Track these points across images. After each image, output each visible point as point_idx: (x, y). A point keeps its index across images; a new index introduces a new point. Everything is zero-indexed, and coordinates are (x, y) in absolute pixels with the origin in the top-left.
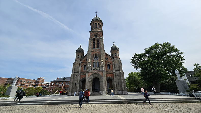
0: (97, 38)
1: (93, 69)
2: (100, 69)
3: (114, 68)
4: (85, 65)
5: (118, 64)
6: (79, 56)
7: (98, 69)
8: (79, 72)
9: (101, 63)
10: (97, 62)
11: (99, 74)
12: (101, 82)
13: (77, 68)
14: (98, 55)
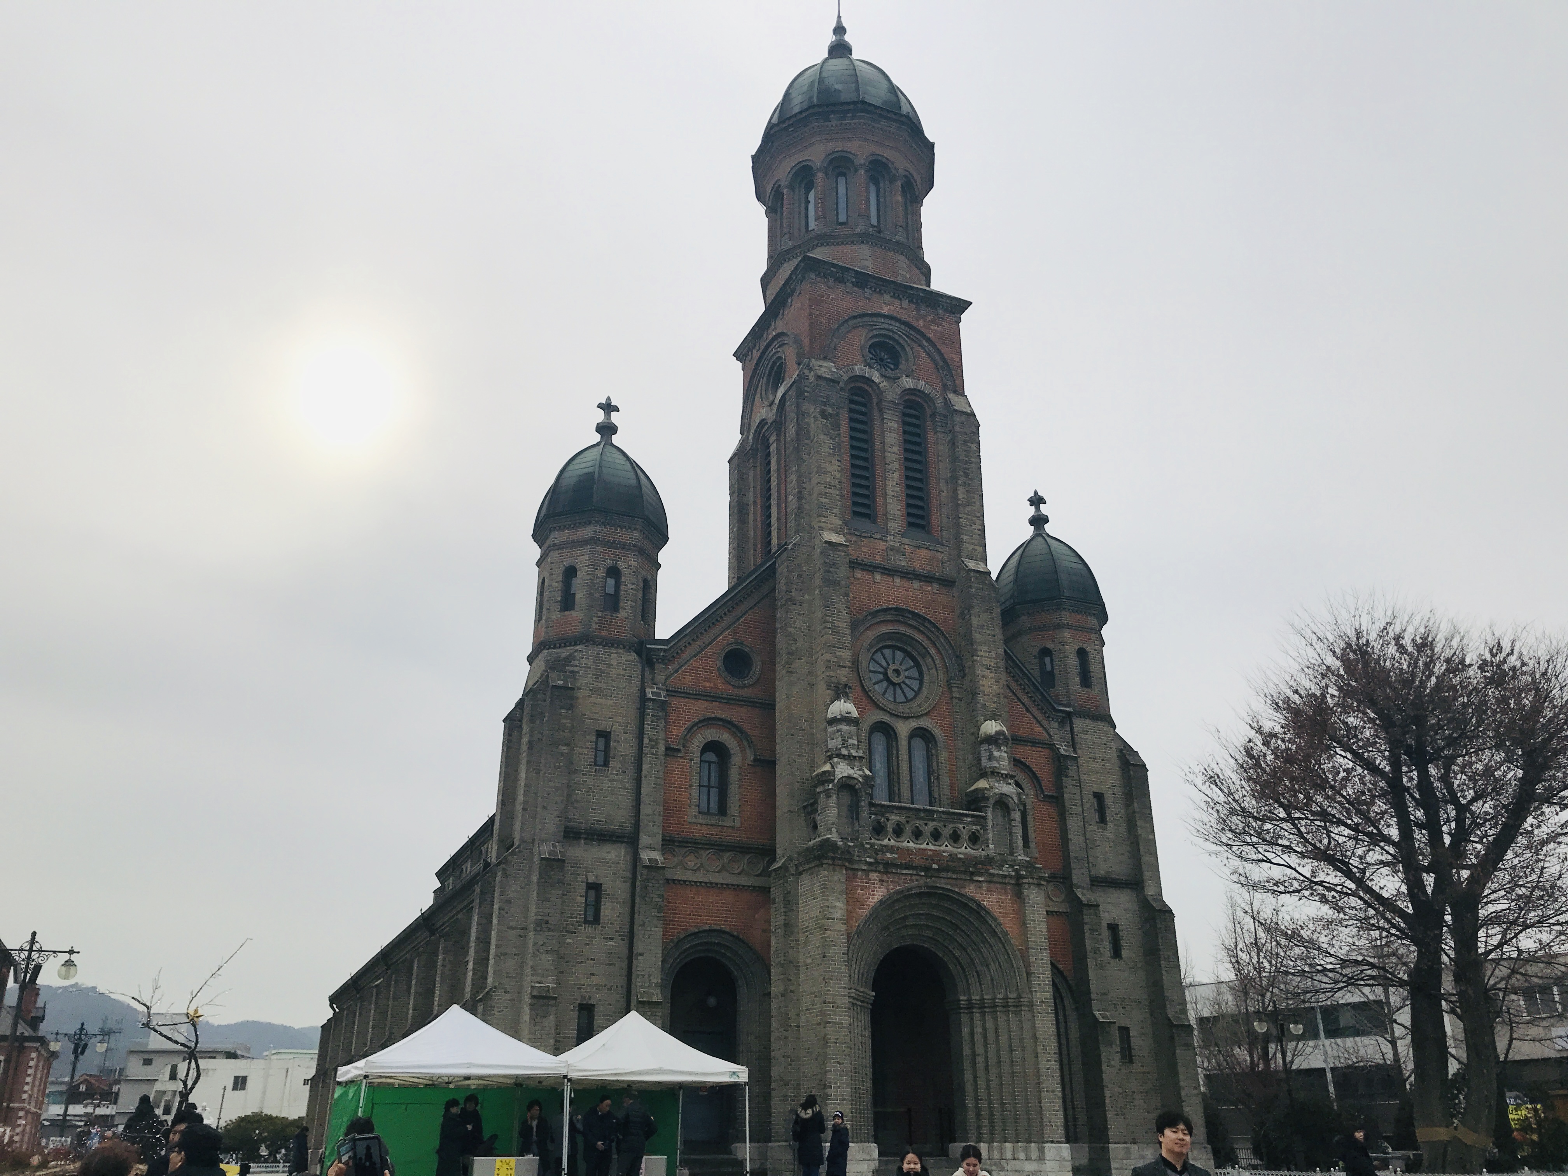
0: (908, 383)
1: (898, 832)
2: (974, 839)
3: (1076, 840)
4: (711, 734)
5: (1109, 800)
6: (614, 572)
7: (955, 837)
8: (644, 840)
9: (984, 755)
10: (914, 724)
11: (979, 905)
12: (983, 1014)
13: (604, 760)
14: (919, 638)
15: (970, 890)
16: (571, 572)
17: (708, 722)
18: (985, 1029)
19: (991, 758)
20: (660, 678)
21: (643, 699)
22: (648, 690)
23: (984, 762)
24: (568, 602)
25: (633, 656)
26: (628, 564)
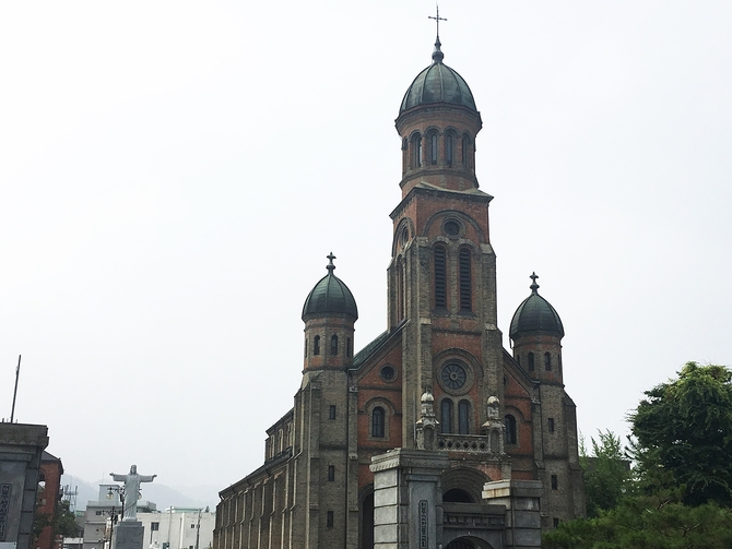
0: (462, 241)
1: (450, 445)
2: (483, 447)
3: (538, 440)
4: (377, 404)
5: (556, 421)
6: (335, 338)
7: (474, 447)
8: (350, 449)
10: (461, 398)
11: (482, 472)
13: (333, 416)
14: (464, 360)
15: (479, 468)
16: (317, 338)
17: (375, 399)
19: (491, 412)
20: (355, 381)
21: (348, 392)
22: (350, 388)
23: (489, 414)
24: (316, 352)
25: (344, 373)
26: (341, 334)
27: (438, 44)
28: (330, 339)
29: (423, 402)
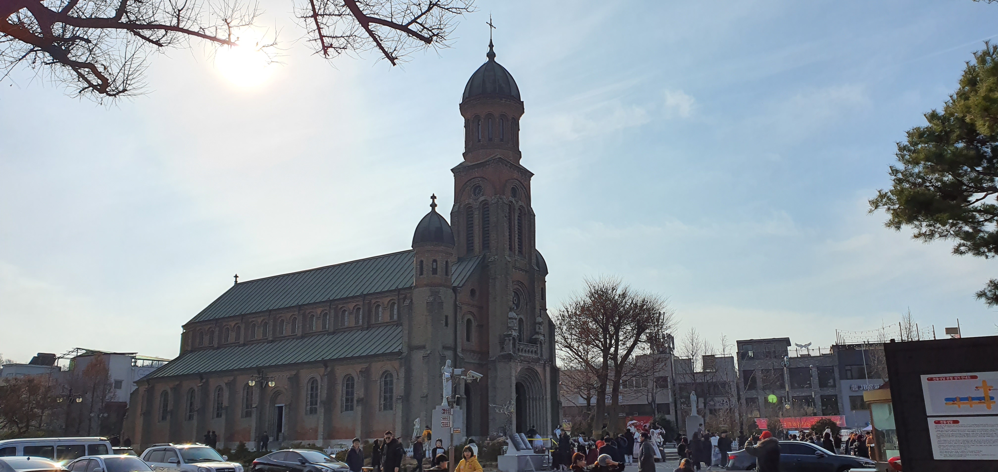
1: (522, 351)
2: (535, 352)
4: (468, 316)
7: (532, 352)
8: (458, 350)
9: (537, 328)
10: (519, 316)
11: (537, 371)
12: (533, 401)
13: (447, 324)
14: (521, 289)
15: (536, 367)
17: (467, 312)
18: (533, 405)
19: (539, 328)
20: (459, 298)
21: (456, 306)
22: (457, 303)
23: (537, 330)
24: (435, 271)
25: (451, 291)
27: (491, 46)
28: (444, 263)
29: (510, 318)
